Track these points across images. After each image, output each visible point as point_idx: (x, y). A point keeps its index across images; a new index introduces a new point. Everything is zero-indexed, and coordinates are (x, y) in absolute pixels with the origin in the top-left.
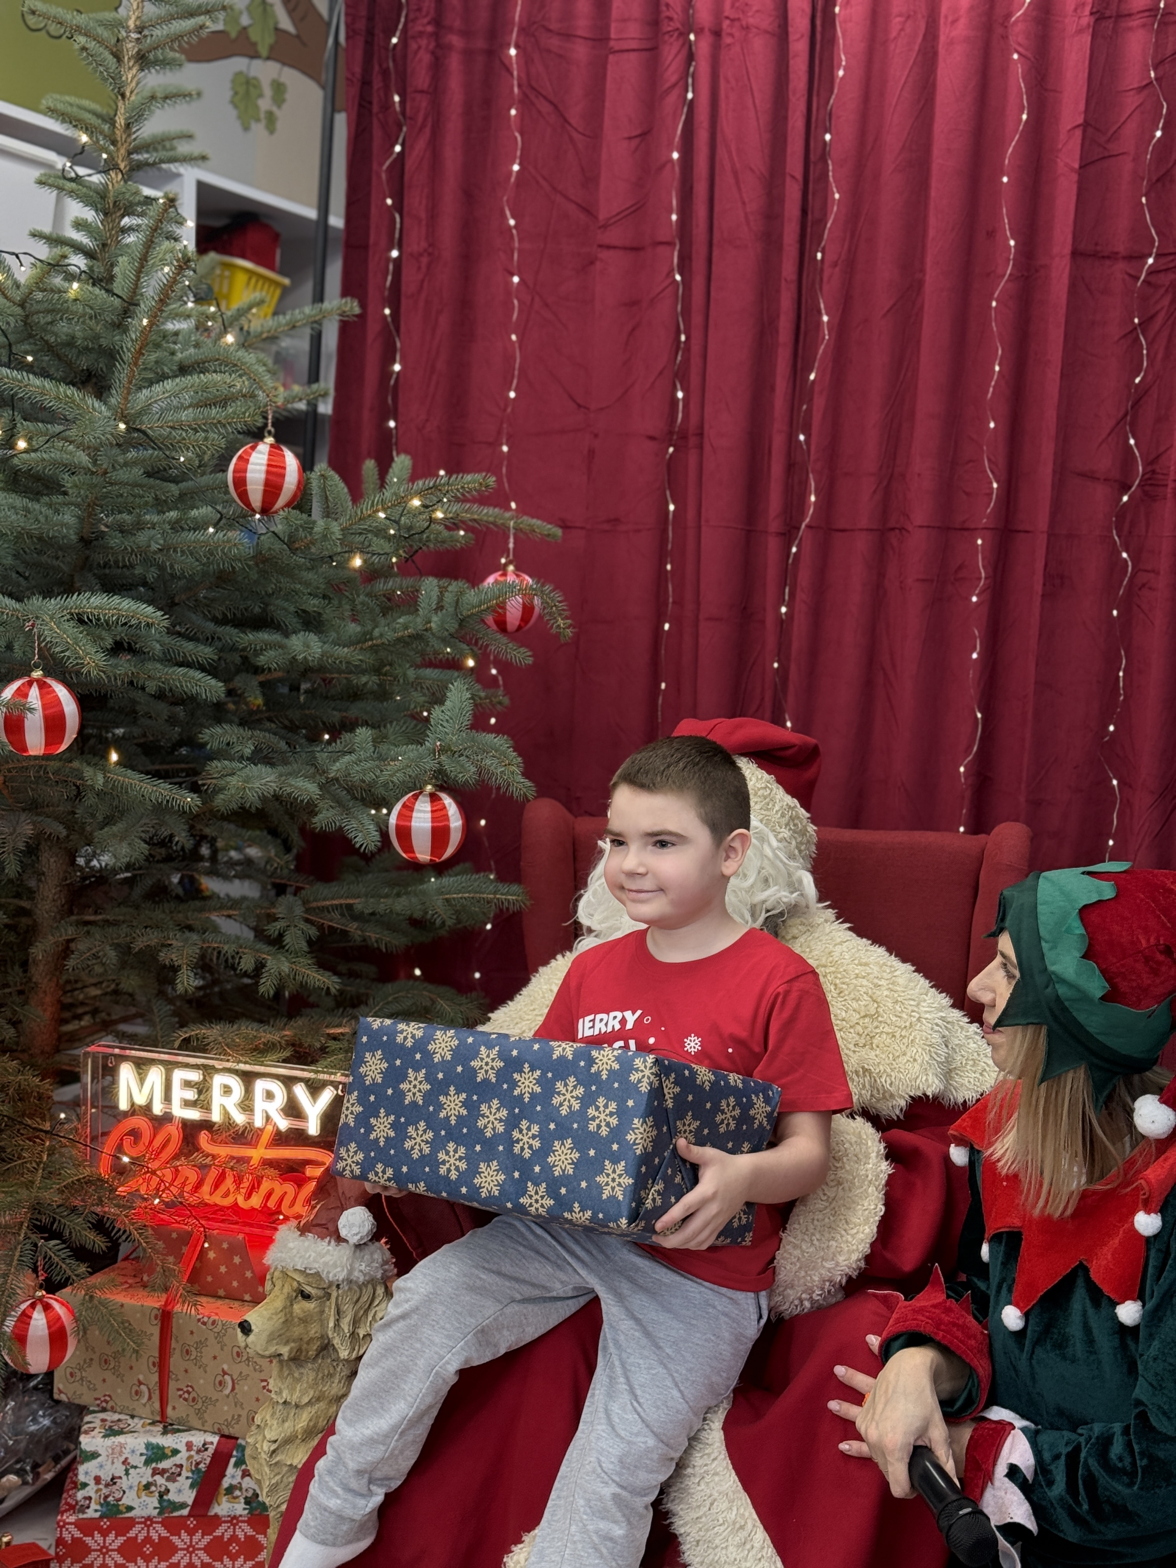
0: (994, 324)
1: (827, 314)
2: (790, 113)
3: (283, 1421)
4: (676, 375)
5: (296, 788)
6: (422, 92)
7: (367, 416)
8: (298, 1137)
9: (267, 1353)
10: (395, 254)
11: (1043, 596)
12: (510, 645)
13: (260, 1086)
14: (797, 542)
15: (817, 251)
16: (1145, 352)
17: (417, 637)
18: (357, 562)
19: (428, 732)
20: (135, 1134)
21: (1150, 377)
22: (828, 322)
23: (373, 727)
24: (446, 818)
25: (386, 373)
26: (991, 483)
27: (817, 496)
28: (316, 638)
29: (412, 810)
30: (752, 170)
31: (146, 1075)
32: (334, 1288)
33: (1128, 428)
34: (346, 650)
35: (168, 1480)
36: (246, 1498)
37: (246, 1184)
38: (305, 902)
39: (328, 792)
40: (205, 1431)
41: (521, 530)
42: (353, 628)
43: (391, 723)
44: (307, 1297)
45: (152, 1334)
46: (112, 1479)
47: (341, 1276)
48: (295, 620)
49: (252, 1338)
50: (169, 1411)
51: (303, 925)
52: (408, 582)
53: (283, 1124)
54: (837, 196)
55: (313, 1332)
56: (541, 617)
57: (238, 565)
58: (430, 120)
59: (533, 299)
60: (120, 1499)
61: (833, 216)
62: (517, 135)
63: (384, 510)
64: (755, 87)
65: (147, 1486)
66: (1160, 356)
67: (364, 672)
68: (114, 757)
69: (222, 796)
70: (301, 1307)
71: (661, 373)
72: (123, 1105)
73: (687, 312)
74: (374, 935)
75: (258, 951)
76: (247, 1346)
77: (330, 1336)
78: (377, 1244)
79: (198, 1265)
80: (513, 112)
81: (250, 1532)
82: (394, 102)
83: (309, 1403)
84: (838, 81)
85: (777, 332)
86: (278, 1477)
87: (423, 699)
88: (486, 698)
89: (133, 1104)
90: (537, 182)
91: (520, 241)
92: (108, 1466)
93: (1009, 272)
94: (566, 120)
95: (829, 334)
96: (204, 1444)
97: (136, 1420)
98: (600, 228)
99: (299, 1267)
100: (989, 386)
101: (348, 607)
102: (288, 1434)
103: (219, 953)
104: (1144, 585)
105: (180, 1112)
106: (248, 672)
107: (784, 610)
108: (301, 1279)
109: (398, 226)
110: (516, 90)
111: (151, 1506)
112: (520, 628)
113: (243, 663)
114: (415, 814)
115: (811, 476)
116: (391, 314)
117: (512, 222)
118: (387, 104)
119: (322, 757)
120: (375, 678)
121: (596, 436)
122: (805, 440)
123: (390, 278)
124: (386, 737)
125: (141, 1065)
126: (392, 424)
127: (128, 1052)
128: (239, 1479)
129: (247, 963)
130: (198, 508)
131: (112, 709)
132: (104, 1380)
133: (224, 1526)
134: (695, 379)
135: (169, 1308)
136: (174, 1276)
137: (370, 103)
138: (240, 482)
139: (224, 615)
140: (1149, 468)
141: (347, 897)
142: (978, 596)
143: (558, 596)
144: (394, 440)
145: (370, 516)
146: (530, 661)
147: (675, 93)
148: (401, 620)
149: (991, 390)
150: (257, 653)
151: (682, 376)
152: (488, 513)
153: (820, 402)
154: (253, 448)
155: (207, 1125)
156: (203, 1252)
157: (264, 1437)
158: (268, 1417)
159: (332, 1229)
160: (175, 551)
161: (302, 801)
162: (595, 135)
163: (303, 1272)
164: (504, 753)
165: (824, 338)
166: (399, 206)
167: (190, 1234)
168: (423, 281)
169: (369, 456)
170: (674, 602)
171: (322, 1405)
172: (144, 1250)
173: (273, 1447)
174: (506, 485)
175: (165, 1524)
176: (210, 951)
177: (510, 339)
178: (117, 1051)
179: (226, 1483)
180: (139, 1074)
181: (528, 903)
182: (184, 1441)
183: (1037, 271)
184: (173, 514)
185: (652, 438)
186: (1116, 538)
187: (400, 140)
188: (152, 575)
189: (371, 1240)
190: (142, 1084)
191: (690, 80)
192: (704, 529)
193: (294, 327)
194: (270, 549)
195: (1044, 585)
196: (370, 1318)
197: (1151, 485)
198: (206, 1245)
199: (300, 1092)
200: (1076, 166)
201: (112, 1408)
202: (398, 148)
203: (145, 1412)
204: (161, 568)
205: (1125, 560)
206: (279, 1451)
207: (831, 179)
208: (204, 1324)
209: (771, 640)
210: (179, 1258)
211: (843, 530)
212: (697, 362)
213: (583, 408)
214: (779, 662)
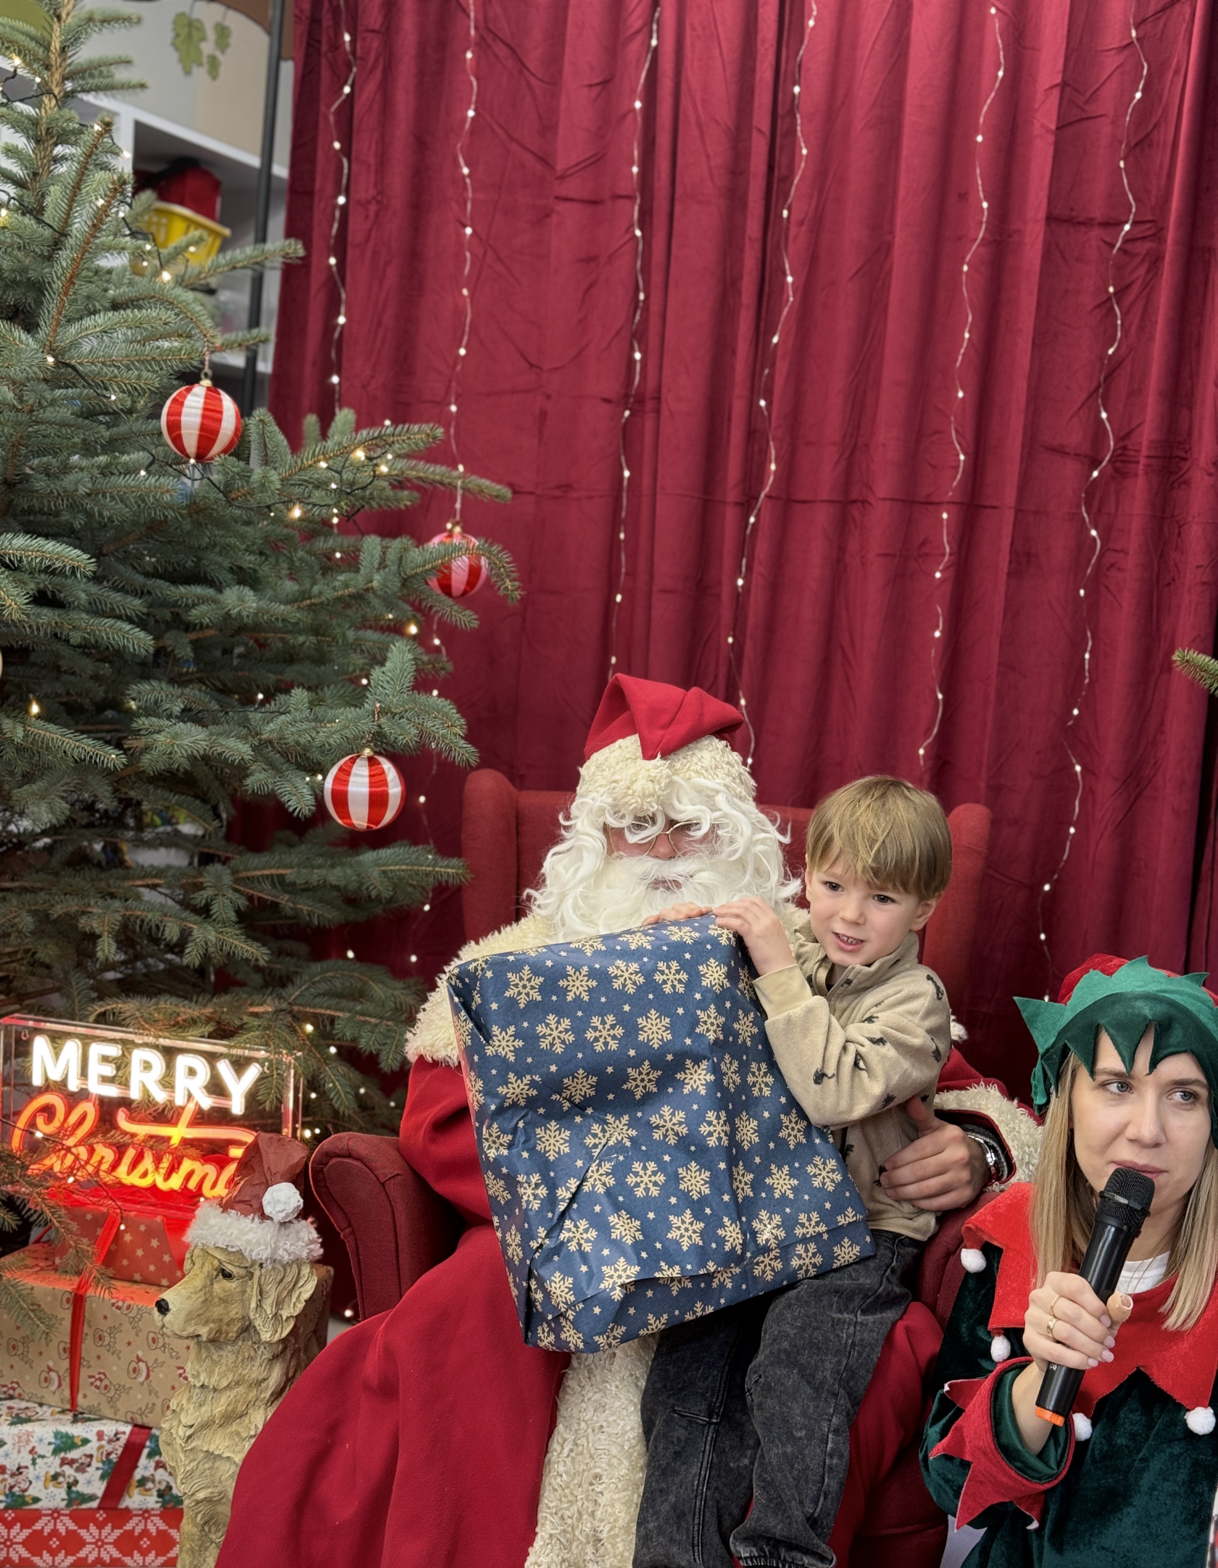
0: (964, 289)
1: (792, 275)
2: (758, 63)
3: (200, 1406)
4: (634, 335)
5: (227, 748)
6: (373, 31)
7: (309, 371)
8: (220, 1116)
9: (185, 1334)
10: (341, 200)
11: (1009, 574)
12: (456, 607)
13: (182, 1062)
14: (755, 512)
15: (783, 208)
16: (1119, 322)
17: (359, 597)
18: (297, 513)
19: (368, 694)
20: (49, 1111)
21: (1124, 349)
22: (793, 283)
23: (309, 689)
24: (385, 783)
25: (329, 325)
26: (958, 455)
27: (777, 464)
28: (251, 593)
29: (348, 773)
30: (717, 122)
31: (61, 1050)
32: (257, 1267)
33: (1100, 401)
34: (282, 607)
35: (77, 1470)
36: (159, 1490)
37: (165, 1164)
38: (234, 872)
39: (262, 755)
40: (117, 1421)
41: (469, 490)
42: (290, 586)
43: (329, 686)
44: (228, 1276)
45: (63, 1319)
46: (19, 1468)
47: (265, 1255)
48: (230, 576)
49: (169, 1317)
50: (80, 1399)
51: (230, 894)
52: (349, 541)
53: (207, 1102)
54: (804, 152)
55: (234, 1312)
56: (488, 578)
57: (170, 514)
58: (381, 61)
59: (485, 253)
60: (26, 1490)
61: (800, 172)
62: (473, 79)
63: (326, 460)
64: (722, 36)
65: (55, 1477)
66: (1134, 328)
67: (300, 632)
68: (35, 709)
69: (148, 756)
70: (221, 1286)
71: (618, 333)
72: (37, 1080)
73: (646, 269)
74: (305, 906)
75: (183, 920)
76: (164, 1326)
77: (252, 1317)
78: (303, 1222)
79: (113, 1247)
80: (469, 55)
81: (162, 1526)
82: (344, 42)
83: (228, 1387)
84: (808, 31)
85: (740, 294)
86: (192, 1464)
87: (362, 661)
88: (429, 663)
89: (47, 1079)
90: (493, 130)
91: (474, 190)
92: (14, 1455)
93: (981, 235)
94: (523, 65)
95: (794, 296)
96: (116, 1434)
97: (45, 1408)
98: (557, 178)
99: (220, 1245)
100: (958, 354)
101: (285, 565)
102: (205, 1419)
103: (142, 921)
104: (1112, 566)
105: (97, 1089)
106: (178, 628)
107: (740, 582)
108: (222, 1257)
109: (346, 171)
110: (473, 32)
111: (58, 1498)
112: (465, 593)
113: (174, 620)
114: (352, 779)
115: (772, 444)
116: (337, 264)
117: (466, 171)
118: (337, 43)
119: (255, 716)
120: (313, 639)
121: (549, 397)
122: (767, 405)
123: (336, 226)
124: (323, 701)
125: (56, 1038)
126: (335, 379)
127: (42, 1025)
128: (151, 1470)
129: (172, 932)
130: (129, 454)
131: (34, 664)
132: (12, 1367)
133: (135, 1520)
134: (653, 341)
135: (81, 1292)
136: (88, 1258)
137: (319, 42)
138: (175, 427)
139: (155, 568)
140: (1121, 444)
141: (279, 868)
142: (941, 572)
143: (506, 557)
144: (337, 396)
145: (310, 466)
146: (475, 624)
147: (639, 39)
148: (342, 578)
149: (960, 358)
150: (188, 607)
151: (640, 336)
152: (435, 471)
153: (782, 367)
154: (188, 391)
155: (125, 1103)
156: (119, 1235)
157: (180, 1422)
158: (184, 1402)
159: (256, 1206)
160: (104, 495)
161: (233, 761)
162: (554, 81)
163: (224, 1250)
164: (446, 715)
165: (788, 300)
166: (347, 150)
167: (106, 1216)
168: (370, 230)
169: (311, 411)
170: (627, 574)
171: (241, 1389)
172: (57, 1230)
173: (189, 1432)
174: (454, 447)
175: (73, 1516)
176: (132, 919)
177: (461, 294)
178: (31, 1023)
179: (138, 1474)
180: (55, 1048)
181: (468, 877)
182: (95, 1430)
183: (1010, 236)
184: (103, 459)
185: (608, 401)
186: (1085, 515)
187: (350, 81)
188: (79, 522)
189: (296, 1218)
190: (57, 1058)
191: (655, 27)
192: (659, 497)
193: (234, 268)
194: (205, 497)
195: (1010, 562)
196: (294, 1300)
197: (1122, 461)
198: (122, 1227)
199: (224, 1068)
200: (1053, 127)
201: (20, 1395)
202: (347, 90)
203: (54, 1400)
204: (89, 514)
205: (1094, 539)
206: (195, 1436)
207: (799, 134)
208: (119, 1308)
209: (726, 612)
210: (94, 1240)
211: (804, 502)
212: (656, 322)
213: (535, 367)
214: (734, 638)
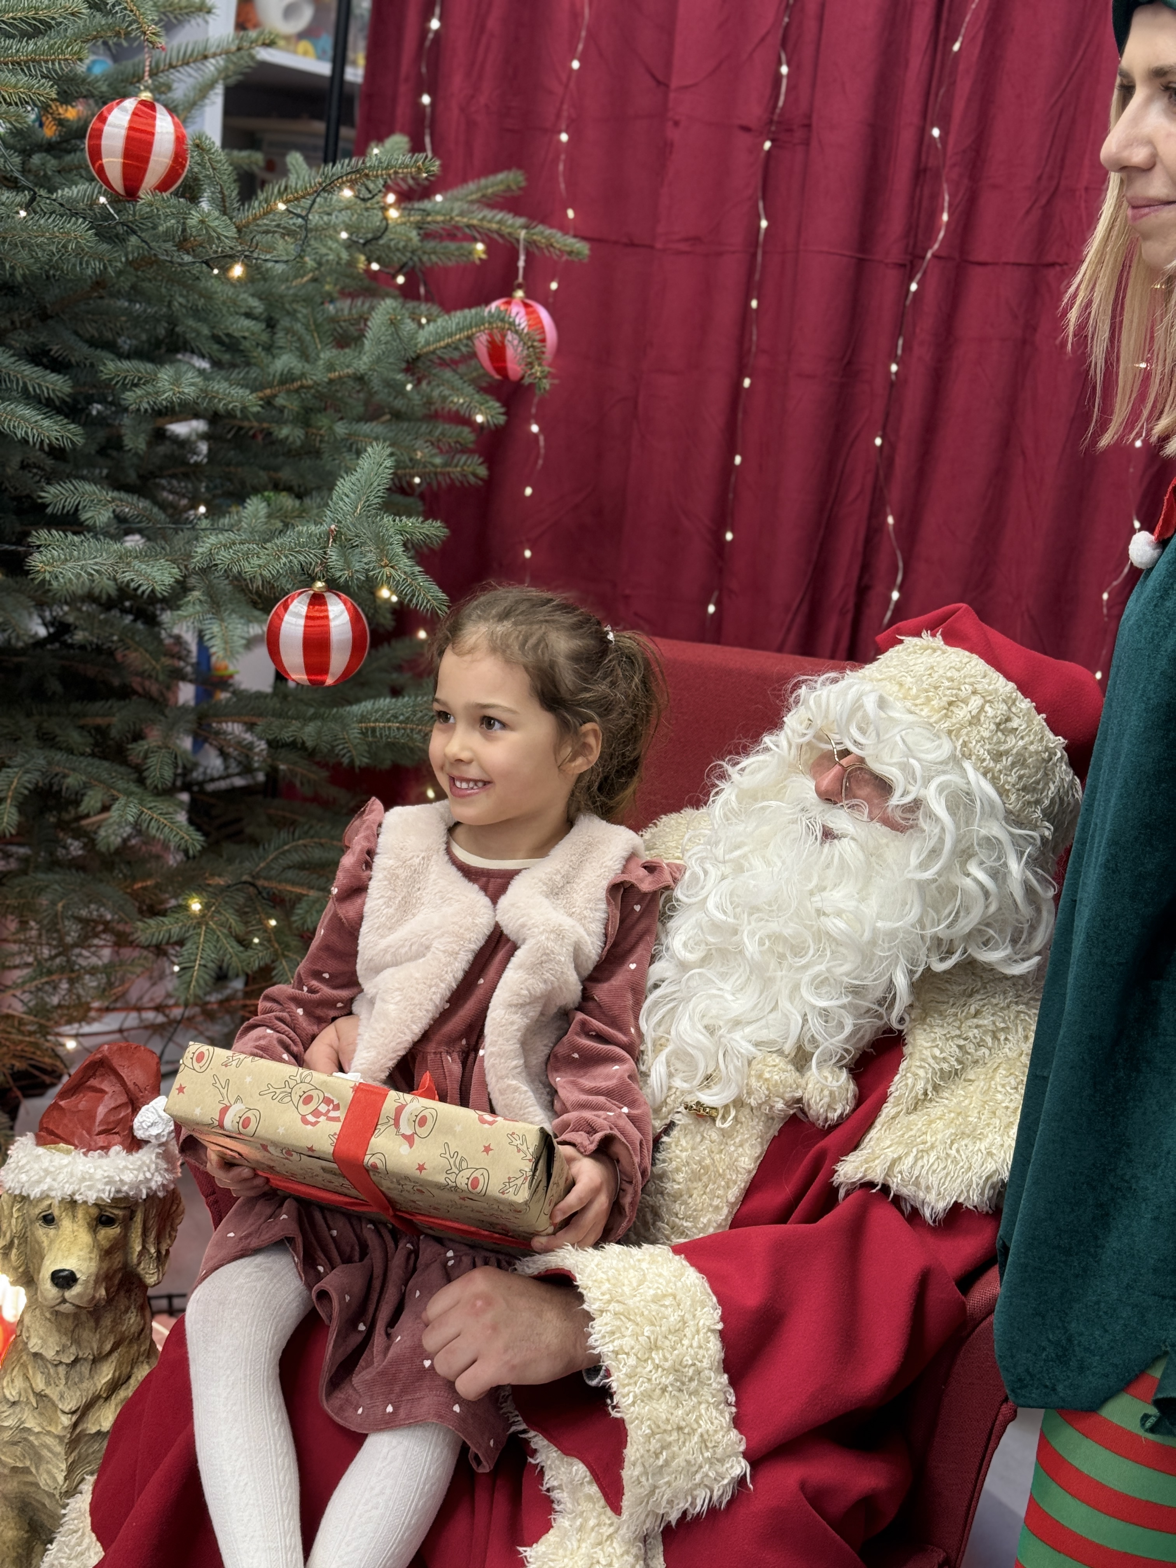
4: (782, 44)
12: (477, 397)
14: (918, 277)
27: (950, 215)
41: (535, 242)
44: (108, 1222)
70: (105, 1236)
71: (763, 39)
77: (135, 1262)
107: (895, 368)
115: (945, 186)
121: (676, 124)
122: (940, 136)
126: (426, 99)
134: (806, 47)
138: (97, 153)
144: (427, 122)
150: (125, 388)
151: (789, 45)
153: (964, 83)
154: (118, 104)
170: (758, 351)
174: (562, 187)
185: (748, 129)
192: (804, 254)
206: (81, 1420)
209: (878, 407)
211: (983, 264)
212: (811, 25)
213: (662, 84)
214: (883, 438)
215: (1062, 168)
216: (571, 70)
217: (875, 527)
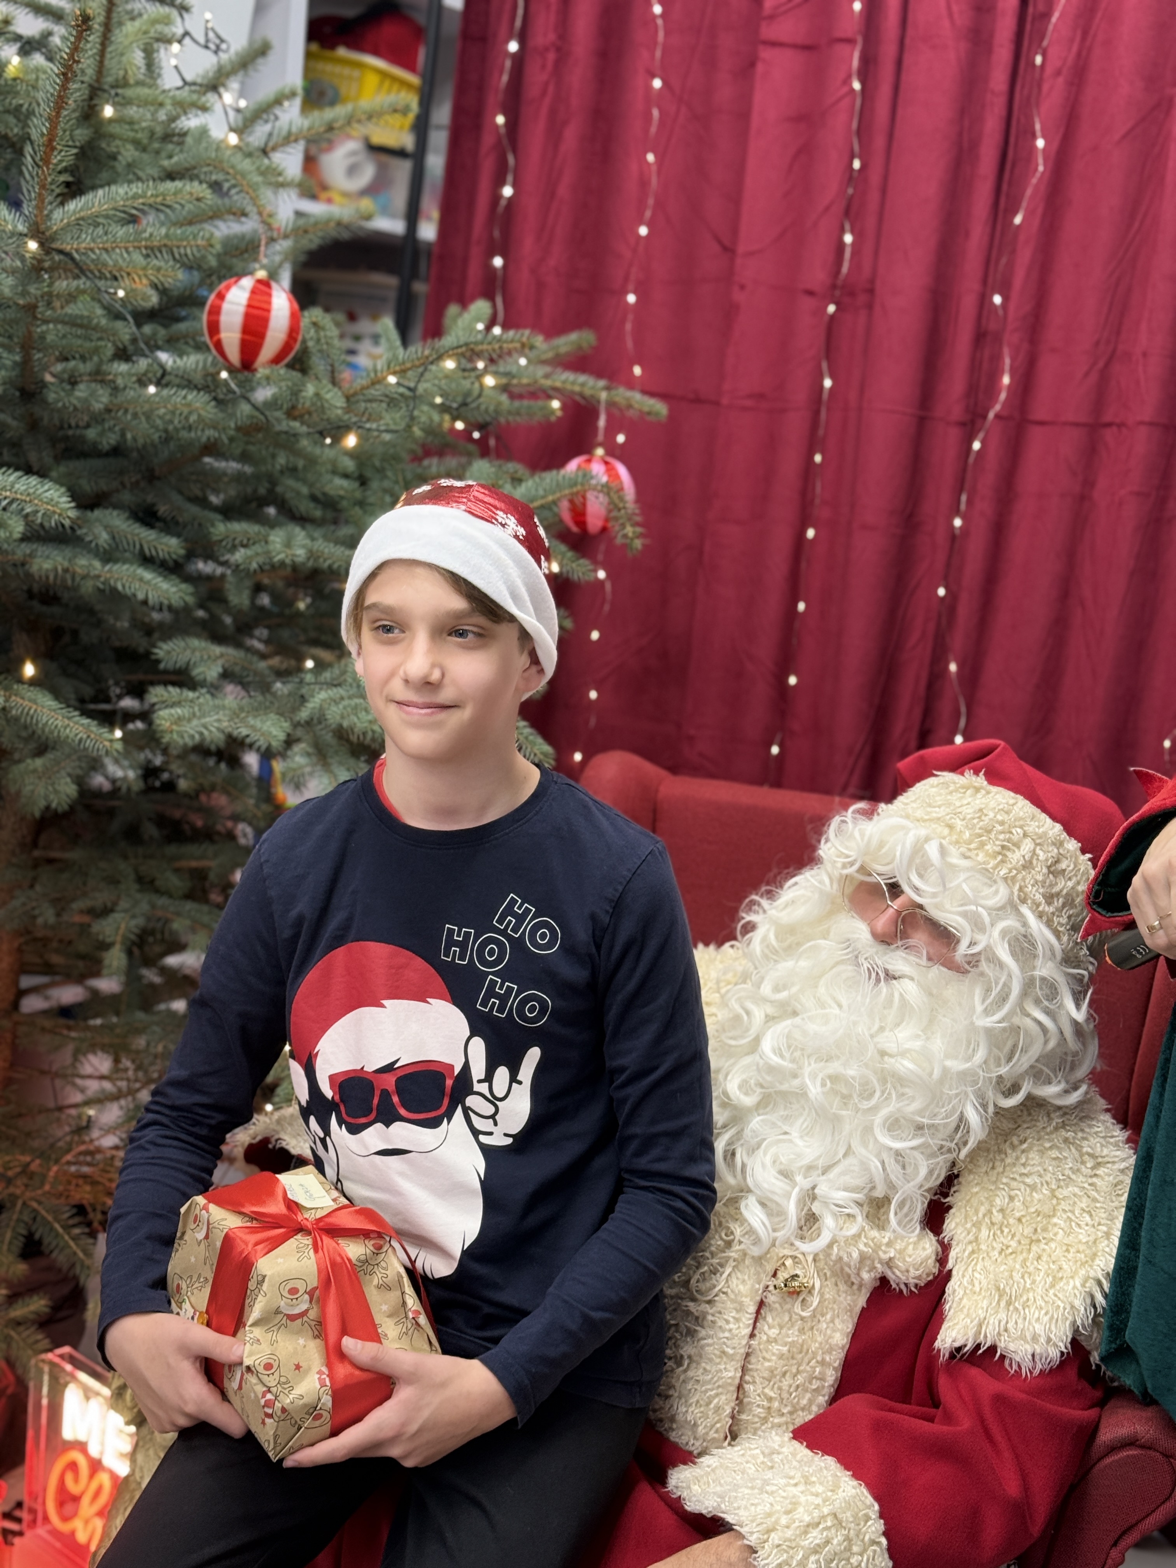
1: (1044, 138)
4: (847, 213)
10: (514, 47)
14: (981, 435)
15: (1037, 53)
18: (352, 441)
22: (1045, 148)
25: (491, 197)
27: (1011, 377)
41: (615, 405)
59: (678, 109)
61: (1060, 9)
68: (29, 671)
71: (827, 209)
73: (864, 132)
85: (978, 160)
91: (667, 34)
95: (1044, 165)
98: (766, 18)
107: (958, 522)
109: (520, 12)
115: (1006, 350)
116: (506, 124)
117: (658, 10)
121: (742, 287)
122: (1002, 303)
123: (505, 77)
126: (498, 262)
134: (869, 217)
138: (215, 329)
144: (499, 283)
145: (384, 379)
151: (853, 214)
153: (1025, 255)
154: (236, 282)
165: (1037, 171)
168: (548, 83)
170: (823, 503)
174: (630, 345)
177: (646, 160)
185: (811, 293)
192: (867, 412)
209: (939, 557)
211: (1042, 423)
212: (874, 197)
213: (729, 250)
214: (947, 588)
215: (1118, 333)
216: (639, 237)
217: (937, 673)
